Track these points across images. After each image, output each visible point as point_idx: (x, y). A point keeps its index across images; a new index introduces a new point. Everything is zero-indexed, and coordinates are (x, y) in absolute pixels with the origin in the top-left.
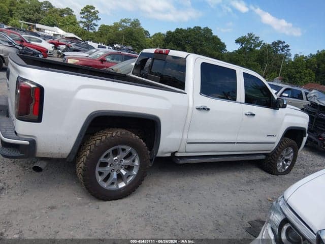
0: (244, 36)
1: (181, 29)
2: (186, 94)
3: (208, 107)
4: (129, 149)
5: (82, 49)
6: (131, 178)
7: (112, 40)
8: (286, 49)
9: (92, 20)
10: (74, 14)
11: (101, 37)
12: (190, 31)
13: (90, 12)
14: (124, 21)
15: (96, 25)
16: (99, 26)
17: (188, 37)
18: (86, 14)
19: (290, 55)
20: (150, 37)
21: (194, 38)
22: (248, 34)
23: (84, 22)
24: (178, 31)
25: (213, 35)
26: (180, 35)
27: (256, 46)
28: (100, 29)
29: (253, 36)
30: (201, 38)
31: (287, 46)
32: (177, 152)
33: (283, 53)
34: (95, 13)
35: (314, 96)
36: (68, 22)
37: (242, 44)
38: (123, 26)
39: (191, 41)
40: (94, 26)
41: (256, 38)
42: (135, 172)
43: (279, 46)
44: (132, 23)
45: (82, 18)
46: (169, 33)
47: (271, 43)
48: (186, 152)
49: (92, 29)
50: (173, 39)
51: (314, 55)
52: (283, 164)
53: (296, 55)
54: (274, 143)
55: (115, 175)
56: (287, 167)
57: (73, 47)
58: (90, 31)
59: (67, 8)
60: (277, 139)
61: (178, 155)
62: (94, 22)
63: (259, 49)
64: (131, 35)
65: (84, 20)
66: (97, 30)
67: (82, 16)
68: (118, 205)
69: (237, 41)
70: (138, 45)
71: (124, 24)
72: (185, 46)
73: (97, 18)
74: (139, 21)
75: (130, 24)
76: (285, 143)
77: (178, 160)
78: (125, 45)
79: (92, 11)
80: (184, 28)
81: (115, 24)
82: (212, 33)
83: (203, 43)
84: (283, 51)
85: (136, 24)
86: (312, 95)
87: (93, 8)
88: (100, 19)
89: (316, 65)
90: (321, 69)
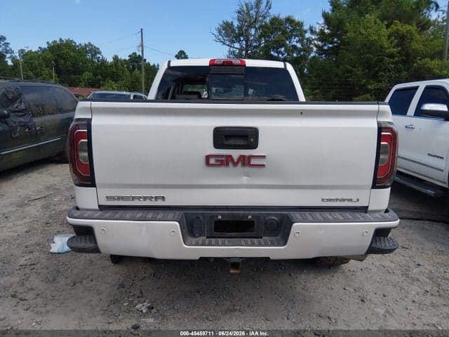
8: (2, 42)
19: (12, 52)
31: (3, 38)
51: (45, 49)
89: (53, 62)
90: (60, 66)
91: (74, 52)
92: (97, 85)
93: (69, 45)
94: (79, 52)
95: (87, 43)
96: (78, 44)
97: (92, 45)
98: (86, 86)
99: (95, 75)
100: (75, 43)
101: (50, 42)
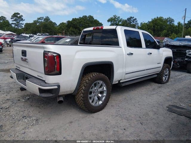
0: (111, 17)
1: (75, 18)
2: (121, 47)
3: (132, 53)
4: (101, 82)
5: (22, 39)
6: (104, 98)
7: (34, 31)
8: (135, 21)
9: (20, 21)
10: (7, 19)
11: (27, 30)
12: (81, 19)
13: (17, 16)
14: (39, 19)
15: (23, 24)
16: (24, 24)
17: (80, 22)
18: (15, 18)
19: (138, 24)
20: (57, 26)
21: (84, 22)
22: (114, 16)
23: (15, 24)
24: (74, 20)
25: (94, 19)
26: (75, 22)
27: (119, 22)
28: (25, 26)
29: (116, 17)
30: (88, 22)
31: (136, 19)
32: (121, 80)
33: (134, 23)
34: (21, 17)
35: (167, 41)
36: (4, 25)
37: (111, 22)
38: (40, 22)
39: (83, 25)
40: (22, 25)
41: (118, 17)
42: (105, 94)
43: (131, 20)
44: (45, 19)
45: (13, 21)
46: (69, 22)
47: (126, 19)
48: (125, 79)
49: (20, 27)
50: (72, 25)
51: (150, 22)
52: (165, 77)
53: (141, 23)
54: (161, 67)
55: (96, 98)
56: (167, 79)
57: (16, 39)
58: (19, 28)
59: (2, 16)
60: (161, 65)
61: (121, 81)
62: (21, 22)
63: (121, 23)
64: (46, 26)
65: (14, 22)
66: (24, 27)
67: (13, 20)
68: (102, 113)
69: (108, 21)
70: (51, 31)
71: (40, 21)
72: (80, 28)
73: (22, 20)
74: (49, 17)
75: (43, 20)
76: (165, 67)
77: (122, 84)
78: (43, 33)
79: (19, 16)
80: (77, 18)
81: (34, 21)
82: (94, 18)
83: (90, 24)
84: (134, 22)
85: (47, 19)
86: (166, 41)
87: (18, 14)
88: (25, 20)
89: (153, 27)
90: (155, 28)
91: (162, 22)
92: (168, 36)
93: (160, 19)
94: (164, 22)
95: (168, 18)
96: (164, 18)
97: (170, 18)
98: (163, 36)
99: (168, 31)
100: (163, 18)
101: (153, 19)
